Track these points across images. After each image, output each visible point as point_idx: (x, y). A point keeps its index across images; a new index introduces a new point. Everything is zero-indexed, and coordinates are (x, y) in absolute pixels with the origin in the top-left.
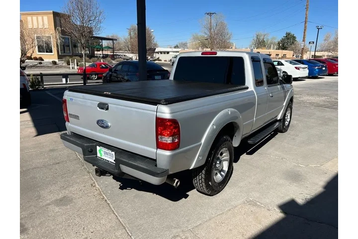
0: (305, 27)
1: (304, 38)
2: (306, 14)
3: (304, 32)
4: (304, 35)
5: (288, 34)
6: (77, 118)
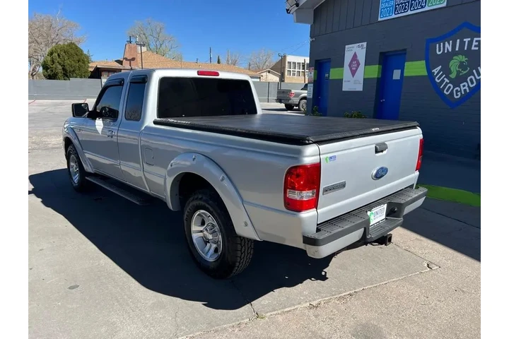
6: (343, 185)
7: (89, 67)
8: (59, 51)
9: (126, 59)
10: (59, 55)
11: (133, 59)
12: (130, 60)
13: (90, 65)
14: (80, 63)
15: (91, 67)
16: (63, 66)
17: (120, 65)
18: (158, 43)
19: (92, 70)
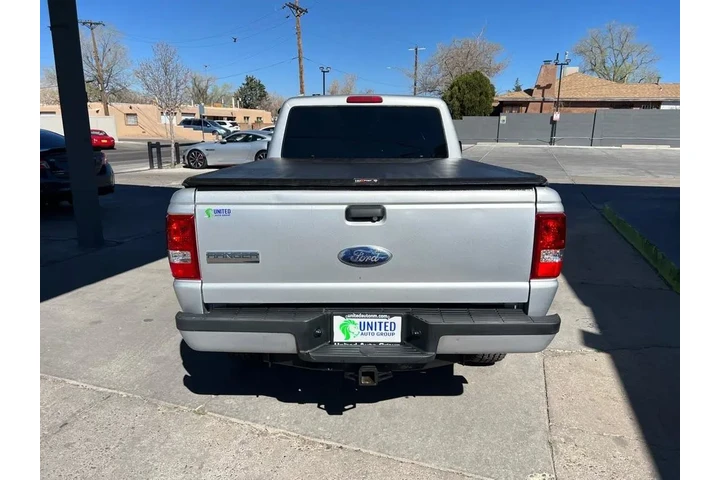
0: (301, 68)
1: (302, 87)
2: (299, 45)
3: (301, 77)
4: (302, 82)
5: (250, 80)
6: (252, 258)
7: (493, 101)
8: (460, 83)
9: (538, 87)
10: (459, 89)
11: (549, 86)
12: (544, 88)
13: (495, 99)
14: (483, 97)
15: (496, 101)
16: (461, 102)
17: (529, 96)
18: (619, 58)
19: (496, 104)
